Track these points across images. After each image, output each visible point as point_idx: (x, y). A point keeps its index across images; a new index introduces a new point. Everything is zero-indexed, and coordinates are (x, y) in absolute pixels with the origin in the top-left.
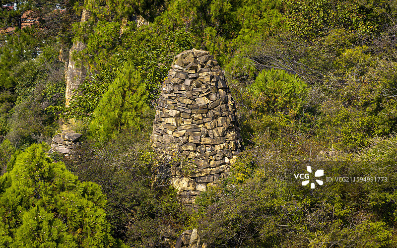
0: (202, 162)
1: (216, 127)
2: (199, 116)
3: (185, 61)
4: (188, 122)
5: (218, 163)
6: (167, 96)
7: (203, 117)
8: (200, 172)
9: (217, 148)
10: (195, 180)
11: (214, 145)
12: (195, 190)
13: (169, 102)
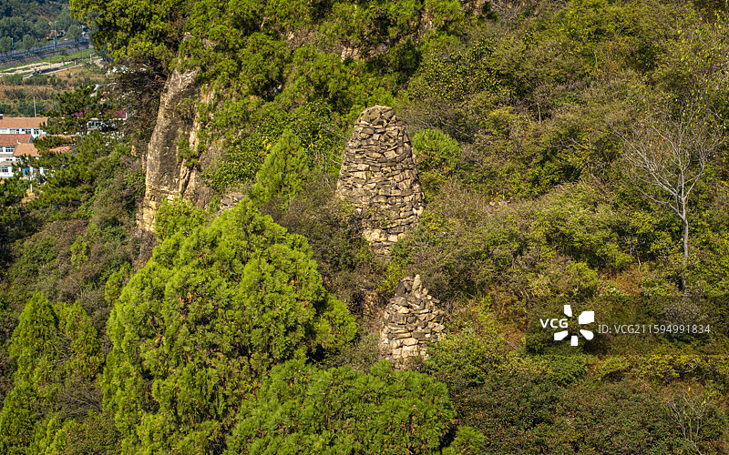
0: (394, 214)
1: (404, 179)
2: (389, 169)
3: (372, 116)
4: (378, 175)
5: (408, 214)
6: (354, 151)
7: (393, 170)
8: (392, 223)
9: (407, 199)
10: (387, 231)
11: (403, 197)
12: (387, 241)
13: (357, 157)
